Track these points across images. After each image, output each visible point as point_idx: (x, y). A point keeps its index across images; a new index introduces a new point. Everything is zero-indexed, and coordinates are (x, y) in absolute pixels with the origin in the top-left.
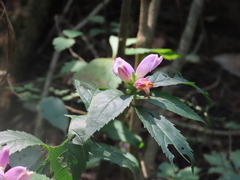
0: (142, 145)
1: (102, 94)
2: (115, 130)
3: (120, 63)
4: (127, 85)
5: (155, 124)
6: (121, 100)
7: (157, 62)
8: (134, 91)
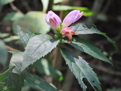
0: (61, 79)
1: (36, 37)
2: (42, 66)
3: (51, 15)
4: (55, 32)
5: (74, 62)
6: (50, 43)
7: (79, 16)
8: (60, 37)
